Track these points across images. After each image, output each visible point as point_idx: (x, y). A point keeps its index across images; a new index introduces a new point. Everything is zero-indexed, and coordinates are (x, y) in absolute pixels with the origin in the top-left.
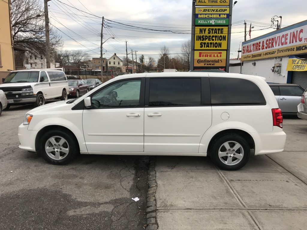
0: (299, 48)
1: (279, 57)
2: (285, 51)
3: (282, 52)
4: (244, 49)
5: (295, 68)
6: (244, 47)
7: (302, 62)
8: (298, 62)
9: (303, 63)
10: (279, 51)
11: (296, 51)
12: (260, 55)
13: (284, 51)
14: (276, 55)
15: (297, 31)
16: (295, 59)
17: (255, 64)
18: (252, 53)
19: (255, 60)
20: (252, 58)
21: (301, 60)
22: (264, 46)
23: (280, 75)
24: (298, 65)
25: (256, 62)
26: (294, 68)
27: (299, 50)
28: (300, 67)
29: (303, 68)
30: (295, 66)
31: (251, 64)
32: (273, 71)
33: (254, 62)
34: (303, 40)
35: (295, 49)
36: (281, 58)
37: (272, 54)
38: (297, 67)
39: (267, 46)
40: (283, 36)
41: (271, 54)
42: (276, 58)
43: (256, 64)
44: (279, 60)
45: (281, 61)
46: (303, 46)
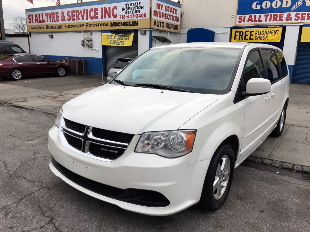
0: (113, 24)
1: (89, 31)
2: (97, 26)
3: (92, 26)
4: (31, 17)
5: (113, 43)
6: (29, 16)
7: (119, 37)
8: (114, 38)
9: (121, 39)
10: (88, 25)
11: (111, 26)
12: (60, 27)
13: (95, 25)
14: (84, 28)
15: (110, 8)
16: (111, 34)
17: (52, 37)
18: (46, 23)
19: (52, 32)
20: (46, 29)
21: (118, 36)
22: (65, 17)
23: (92, 49)
24: (115, 40)
25: (54, 34)
26: (111, 43)
27: (114, 26)
28: (118, 42)
29: (122, 43)
30: (112, 41)
31: (47, 36)
32: (83, 45)
33: (50, 34)
34: (118, 17)
35: (109, 25)
36: (91, 32)
37: (79, 27)
38: (115, 42)
39: (70, 17)
40: (92, 10)
41: (77, 27)
42: (85, 31)
43: (54, 37)
44: (89, 33)
45: (91, 35)
46: (119, 23)
